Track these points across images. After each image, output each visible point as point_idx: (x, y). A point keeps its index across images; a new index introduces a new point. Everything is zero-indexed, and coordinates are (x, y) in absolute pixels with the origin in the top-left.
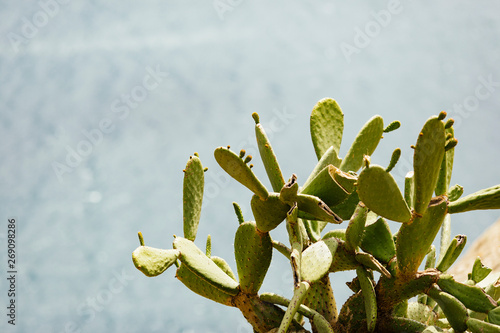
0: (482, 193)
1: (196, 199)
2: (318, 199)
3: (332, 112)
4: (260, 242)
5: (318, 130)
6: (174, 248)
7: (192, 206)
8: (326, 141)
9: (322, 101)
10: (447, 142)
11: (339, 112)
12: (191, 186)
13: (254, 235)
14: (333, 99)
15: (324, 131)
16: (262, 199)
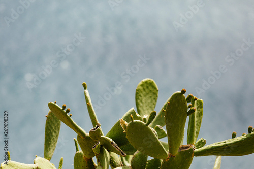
0: (215, 144)
1: (54, 134)
2: (111, 140)
3: (150, 88)
4: (86, 165)
5: (140, 98)
6: (34, 163)
7: (50, 138)
8: (145, 105)
9: (144, 80)
10: (189, 110)
11: (155, 88)
12: (50, 126)
13: (82, 160)
14: (152, 80)
15: (144, 99)
16: (82, 137)
